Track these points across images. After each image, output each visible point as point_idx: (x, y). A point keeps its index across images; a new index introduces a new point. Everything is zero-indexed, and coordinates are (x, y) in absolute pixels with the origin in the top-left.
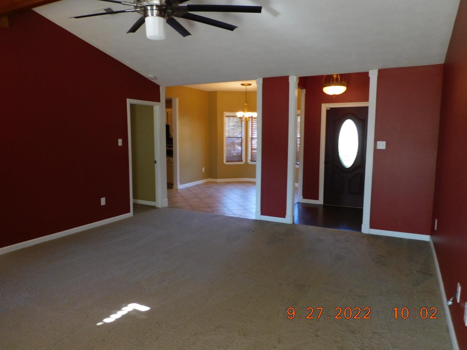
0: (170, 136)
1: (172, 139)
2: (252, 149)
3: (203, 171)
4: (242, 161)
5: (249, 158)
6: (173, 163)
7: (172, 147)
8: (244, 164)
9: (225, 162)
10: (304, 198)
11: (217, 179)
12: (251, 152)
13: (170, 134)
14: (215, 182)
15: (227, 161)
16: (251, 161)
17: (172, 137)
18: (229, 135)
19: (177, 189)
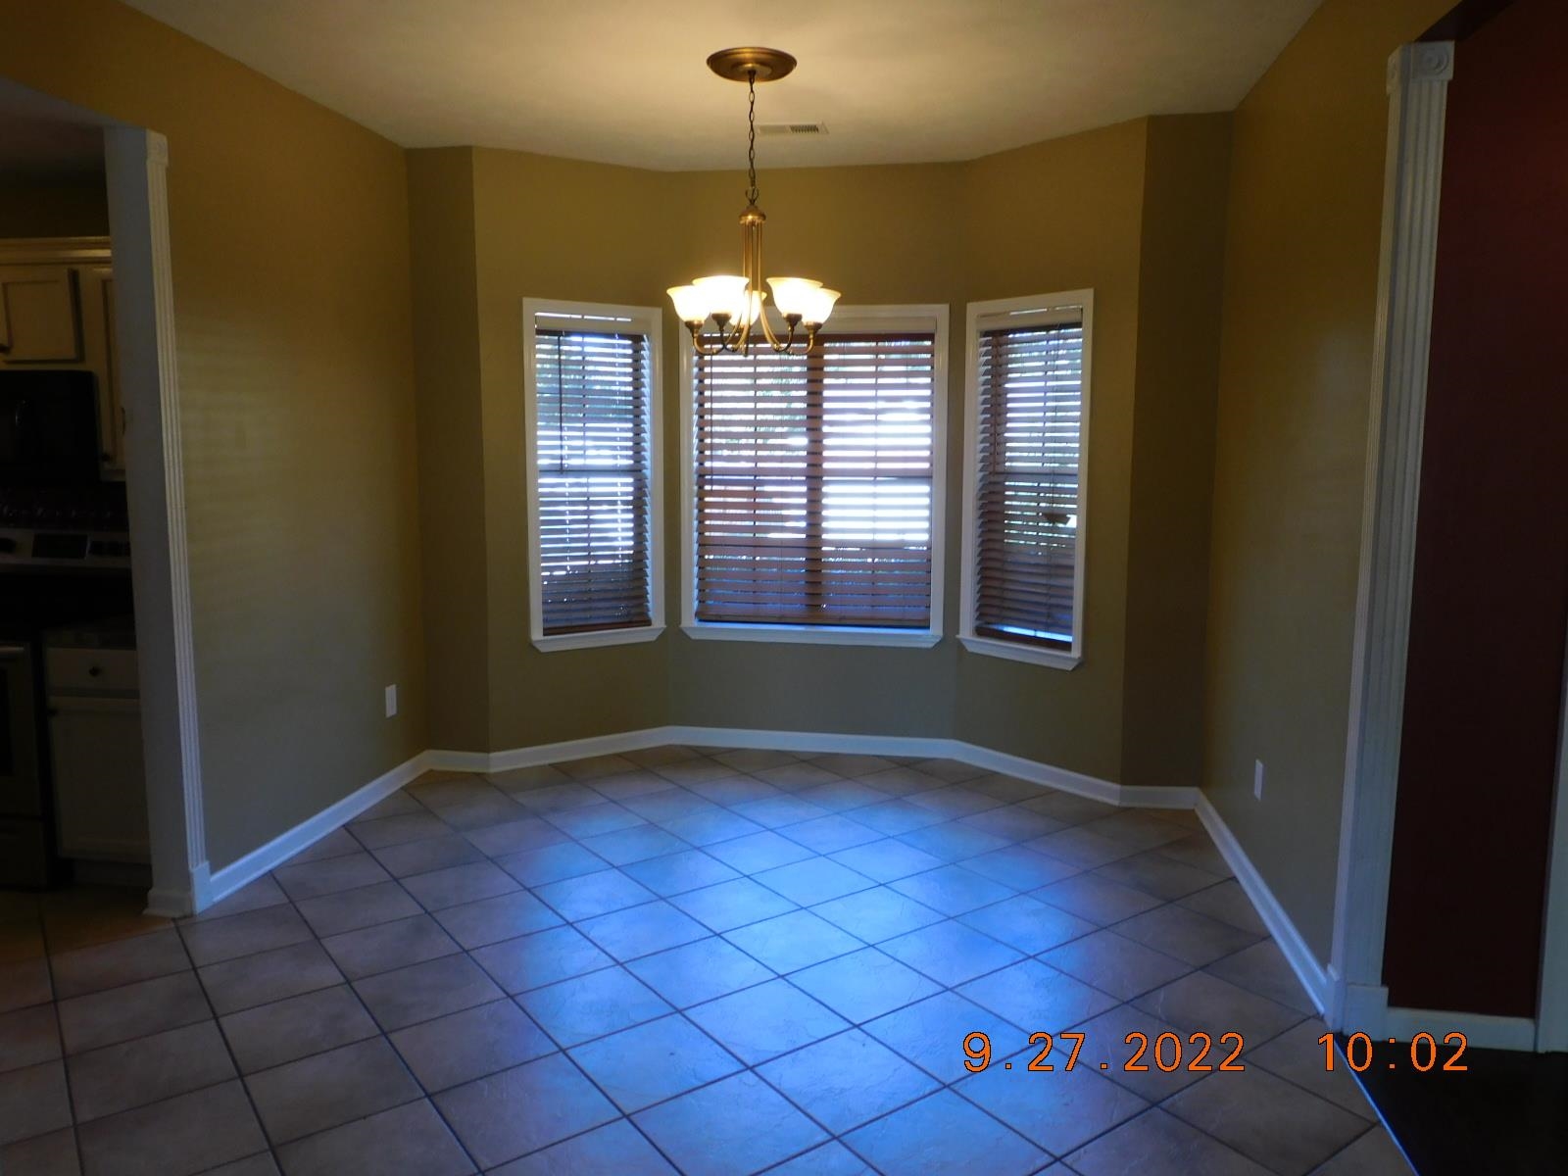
0: (107, 466)
1: (121, 487)
2: (704, 545)
3: (391, 709)
4: (648, 622)
5: (690, 601)
6: (135, 694)
7: (123, 549)
8: (655, 642)
9: (537, 635)
10: (1394, 1001)
11: (488, 751)
12: (702, 564)
13: (106, 446)
14: (480, 779)
15: (547, 632)
16: (700, 621)
17: (122, 472)
18: (562, 458)
19: (192, 915)
